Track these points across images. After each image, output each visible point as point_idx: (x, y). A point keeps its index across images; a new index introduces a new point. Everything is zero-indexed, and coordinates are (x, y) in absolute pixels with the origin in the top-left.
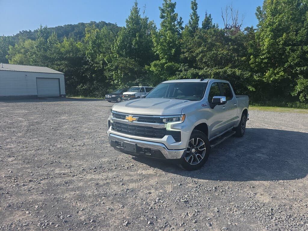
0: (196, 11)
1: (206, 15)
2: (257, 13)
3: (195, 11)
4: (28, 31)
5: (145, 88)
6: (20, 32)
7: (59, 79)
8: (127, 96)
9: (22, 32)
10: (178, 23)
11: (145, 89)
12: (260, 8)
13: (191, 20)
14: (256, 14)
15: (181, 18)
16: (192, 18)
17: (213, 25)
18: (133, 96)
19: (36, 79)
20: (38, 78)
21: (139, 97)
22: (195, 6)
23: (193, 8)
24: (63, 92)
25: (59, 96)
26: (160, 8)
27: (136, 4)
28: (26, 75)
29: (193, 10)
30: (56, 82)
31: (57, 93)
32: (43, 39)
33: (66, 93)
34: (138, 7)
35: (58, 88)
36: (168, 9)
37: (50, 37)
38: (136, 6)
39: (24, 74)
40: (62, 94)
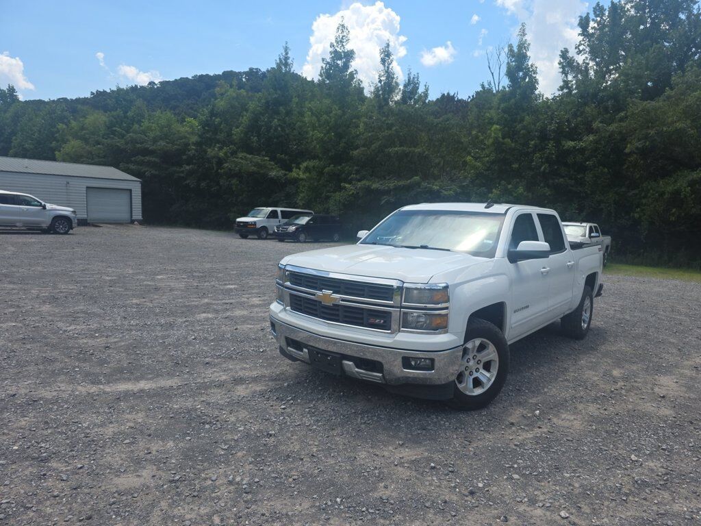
2: (562, 61)
7: (131, 190)
8: (242, 224)
11: (279, 212)
12: (567, 51)
13: (379, 85)
15: (360, 81)
18: (252, 225)
19: (85, 189)
20: (91, 188)
22: (386, 57)
23: (383, 62)
24: (138, 214)
25: (129, 221)
26: (323, 59)
27: (286, 49)
28: (68, 183)
29: (384, 65)
30: (125, 197)
31: (126, 216)
32: (120, 112)
33: (143, 217)
34: (289, 55)
35: (127, 208)
36: (339, 62)
37: (133, 108)
38: (287, 54)
39: (64, 181)
40: (134, 218)
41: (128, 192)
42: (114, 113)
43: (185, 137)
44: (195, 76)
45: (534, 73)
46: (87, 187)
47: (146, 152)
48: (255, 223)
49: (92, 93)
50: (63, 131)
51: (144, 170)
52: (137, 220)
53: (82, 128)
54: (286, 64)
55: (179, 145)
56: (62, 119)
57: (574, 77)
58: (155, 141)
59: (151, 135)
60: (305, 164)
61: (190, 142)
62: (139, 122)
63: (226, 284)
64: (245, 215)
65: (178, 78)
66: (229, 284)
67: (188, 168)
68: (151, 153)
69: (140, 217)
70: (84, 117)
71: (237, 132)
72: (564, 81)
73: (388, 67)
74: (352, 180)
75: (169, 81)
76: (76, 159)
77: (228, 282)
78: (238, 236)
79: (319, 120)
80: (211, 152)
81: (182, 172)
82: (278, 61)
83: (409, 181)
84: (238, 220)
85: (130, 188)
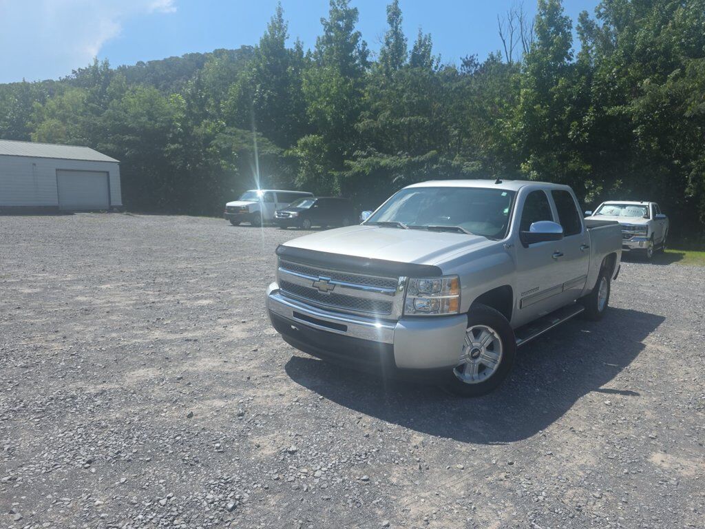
0: (399, 26)
1: (419, 35)
2: (581, 26)
5: (277, 193)
7: (108, 173)
8: (234, 209)
10: (360, 53)
11: (275, 195)
12: (586, 14)
13: (386, 48)
15: (365, 44)
16: (388, 44)
17: (431, 58)
18: (244, 210)
19: (55, 172)
20: (61, 170)
22: (394, 16)
23: (391, 21)
24: (117, 199)
25: (107, 208)
26: (322, 20)
28: (34, 164)
29: (392, 26)
30: (102, 179)
31: (104, 202)
32: (98, 87)
33: (123, 202)
35: (104, 193)
36: (341, 23)
37: (112, 84)
38: (280, 16)
39: (30, 162)
40: (113, 203)
41: (106, 174)
42: (94, 89)
43: (169, 113)
44: (186, 55)
45: (568, 28)
46: (57, 170)
47: (126, 130)
48: (247, 207)
49: (74, 72)
50: (38, 111)
51: (124, 150)
52: (116, 207)
54: (280, 28)
55: (162, 122)
57: (594, 43)
58: (136, 117)
59: (132, 111)
60: (303, 140)
61: (174, 118)
62: (119, 98)
63: (197, 298)
64: (236, 199)
65: (168, 57)
66: (202, 298)
67: (172, 147)
68: (131, 131)
69: (120, 203)
70: (62, 94)
71: (226, 105)
72: (583, 47)
73: (396, 28)
74: (357, 156)
76: (51, 139)
77: (200, 294)
78: (228, 222)
79: (318, 90)
81: (167, 152)
82: (270, 24)
83: (424, 156)
84: (229, 204)
85: (107, 170)
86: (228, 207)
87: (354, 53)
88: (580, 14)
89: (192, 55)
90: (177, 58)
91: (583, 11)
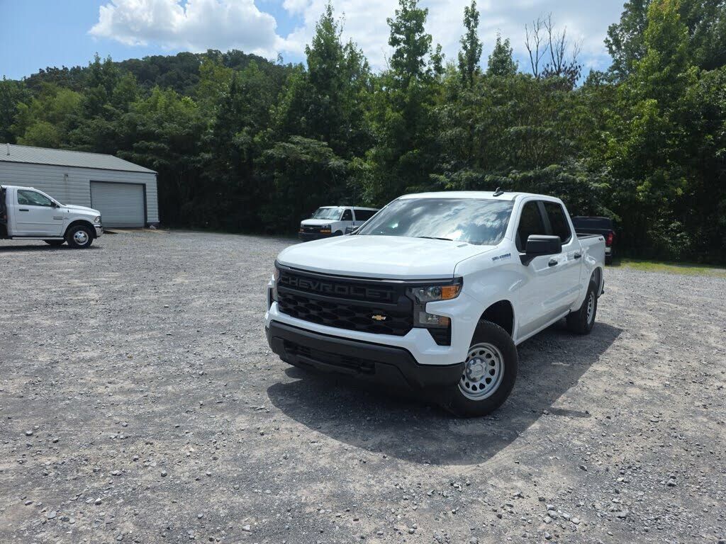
0: (475, 29)
1: (498, 40)
2: (608, 39)
3: (473, 31)
4: (61, 68)
5: (355, 211)
6: (42, 71)
7: (144, 185)
8: (311, 228)
9: (46, 71)
10: (433, 57)
11: (353, 213)
13: (464, 52)
14: (607, 41)
15: (439, 48)
16: (465, 48)
18: (325, 229)
19: (89, 184)
20: (95, 182)
21: (339, 233)
22: (472, 17)
23: (468, 23)
24: (154, 217)
25: (143, 225)
26: (388, 20)
27: (329, 9)
28: (67, 175)
29: (469, 29)
30: (138, 192)
31: (139, 219)
32: (101, 88)
33: (160, 219)
34: (332, 16)
35: (141, 208)
36: (409, 24)
37: (120, 84)
38: (330, 14)
39: (62, 172)
40: (150, 220)
41: (141, 187)
44: (147, 58)
46: (91, 182)
47: (149, 136)
50: (23, 113)
51: (150, 158)
52: (151, 224)
53: (48, 108)
55: (190, 128)
56: (21, 97)
58: (160, 123)
60: (373, 151)
65: (127, 59)
68: (157, 138)
69: (156, 220)
71: (276, 111)
75: (117, 63)
80: (241, 137)
81: (199, 161)
84: (305, 222)
85: (142, 182)
86: (305, 226)
87: (426, 58)
88: (610, 27)
89: (154, 58)
90: (137, 60)
91: (613, 24)
